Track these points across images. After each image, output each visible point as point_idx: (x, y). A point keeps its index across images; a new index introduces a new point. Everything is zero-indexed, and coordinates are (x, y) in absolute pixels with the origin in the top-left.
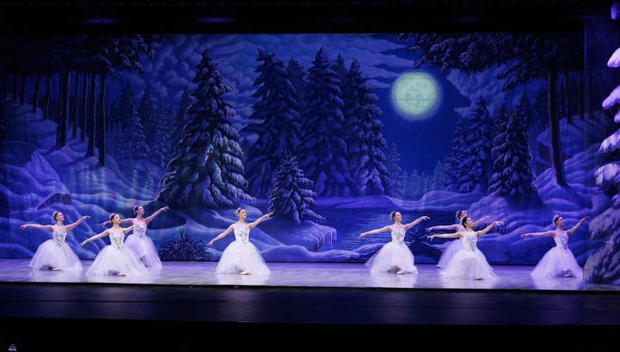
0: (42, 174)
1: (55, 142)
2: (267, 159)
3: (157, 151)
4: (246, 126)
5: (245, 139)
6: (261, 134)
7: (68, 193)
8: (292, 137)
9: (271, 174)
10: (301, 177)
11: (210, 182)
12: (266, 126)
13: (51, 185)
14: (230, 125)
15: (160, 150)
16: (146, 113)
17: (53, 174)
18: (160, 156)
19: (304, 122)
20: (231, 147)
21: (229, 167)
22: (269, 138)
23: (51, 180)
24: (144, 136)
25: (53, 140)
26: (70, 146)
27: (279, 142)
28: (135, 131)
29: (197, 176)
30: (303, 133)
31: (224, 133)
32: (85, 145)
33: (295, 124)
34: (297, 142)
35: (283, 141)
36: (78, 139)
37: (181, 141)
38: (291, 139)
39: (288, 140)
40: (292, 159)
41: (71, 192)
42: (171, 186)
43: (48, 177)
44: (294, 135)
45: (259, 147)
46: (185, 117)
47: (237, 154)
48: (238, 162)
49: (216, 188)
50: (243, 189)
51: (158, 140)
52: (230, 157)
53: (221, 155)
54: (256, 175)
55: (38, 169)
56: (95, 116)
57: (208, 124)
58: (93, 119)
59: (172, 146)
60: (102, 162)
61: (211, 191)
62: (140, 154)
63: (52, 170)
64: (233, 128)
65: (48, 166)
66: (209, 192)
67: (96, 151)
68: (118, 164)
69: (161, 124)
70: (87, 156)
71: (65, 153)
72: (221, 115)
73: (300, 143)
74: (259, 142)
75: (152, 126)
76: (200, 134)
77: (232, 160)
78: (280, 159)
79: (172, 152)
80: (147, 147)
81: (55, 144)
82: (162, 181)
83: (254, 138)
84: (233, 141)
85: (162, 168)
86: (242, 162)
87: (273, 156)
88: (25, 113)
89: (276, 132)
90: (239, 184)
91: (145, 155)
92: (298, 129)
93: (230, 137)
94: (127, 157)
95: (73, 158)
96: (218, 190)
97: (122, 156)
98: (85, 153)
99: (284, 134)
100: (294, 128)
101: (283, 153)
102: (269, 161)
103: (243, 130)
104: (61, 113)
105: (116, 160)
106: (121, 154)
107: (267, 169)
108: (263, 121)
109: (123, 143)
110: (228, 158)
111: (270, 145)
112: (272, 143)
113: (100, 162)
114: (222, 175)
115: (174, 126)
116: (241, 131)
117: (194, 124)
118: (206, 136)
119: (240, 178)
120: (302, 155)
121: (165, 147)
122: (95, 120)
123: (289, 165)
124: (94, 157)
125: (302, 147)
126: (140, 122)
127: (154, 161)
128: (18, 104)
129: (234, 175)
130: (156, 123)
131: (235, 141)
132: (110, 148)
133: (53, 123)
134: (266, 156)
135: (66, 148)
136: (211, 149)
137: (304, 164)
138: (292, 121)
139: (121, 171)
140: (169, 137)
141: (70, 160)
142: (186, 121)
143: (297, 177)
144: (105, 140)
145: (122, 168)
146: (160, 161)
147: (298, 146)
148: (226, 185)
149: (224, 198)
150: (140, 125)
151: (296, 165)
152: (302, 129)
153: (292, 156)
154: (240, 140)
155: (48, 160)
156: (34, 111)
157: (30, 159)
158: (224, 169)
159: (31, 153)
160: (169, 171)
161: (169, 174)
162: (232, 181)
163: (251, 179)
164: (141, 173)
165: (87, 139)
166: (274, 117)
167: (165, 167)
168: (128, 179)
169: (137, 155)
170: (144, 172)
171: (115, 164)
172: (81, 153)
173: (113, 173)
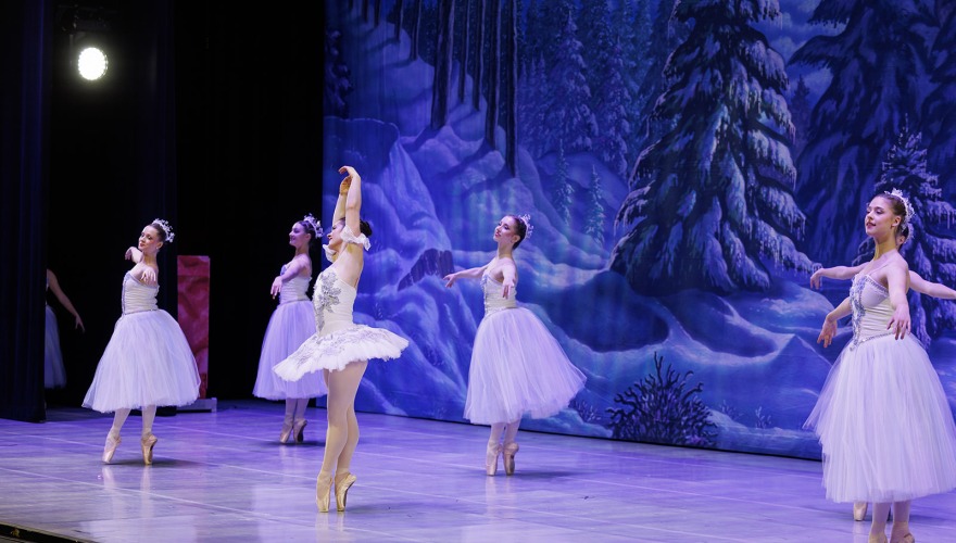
0: (407, 198)
1: (429, 116)
2: (850, 143)
3: (612, 132)
4: (803, 44)
5: (801, 84)
6: (838, 67)
7: (450, 249)
8: (911, 69)
9: (859, 191)
10: (934, 198)
11: (719, 217)
12: (850, 41)
13: (419, 227)
14: (767, 46)
15: (619, 129)
16: (592, 26)
17: (424, 204)
18: (618, 145)
19: (943, 20)
20: (769, 111)
21: (763, 170)
22: (856, 80)
23: (421, 215)
24: (587, 89)
25: (424, 111)
26: (455, 125)
27: (879, 89)
28: (571, 76)
29: (694, 201)
30: (942, 57)
31: (754, 72)
32: (480, 121)
33: (921, 29)
34: (923, 85)
35: (889, 89)
36: (468, 107)
37: (662, 99)
38: (912, 79)
39: (902, 82)
40: (912, 141)
41: (454, 247)
42: (639, 228)
43: (417, 207)
44: (919, 65)
45: (830, 106)
46: (671, 30)
47: (782, 131)
48: (784, 154)
49: (732, 234)
50: (793, 237)
51: (613, 99)
52: (766, 142)
53: (745, 136)
54: (823, 193)
55: (400, 187)
56: (499, 42)
57: (718, 44)
58: (495, 49)
59: (642, 115)
60: (510, 167)
61: (722, 243)
62: (580, 141)
63: (423, 188)
64: (774, 55)
65: (418, 185)
66: (719, 248)
67: (501, 134)
68: (539, 169)
69: (621, 53)
70: (483, 151)
71: (445, 146)
72: (748, 15)
73: (932, 87)
74: (833, 92)
75: (604, 61)
76: (700, 77)
77: (770, 151)
78: (881, 143)
79: (642, 132)
80: (593, 120)
81: (429, 123)
82: (622, 216)
83: (819, 79)
84: (773, 92)
85: (620, 178)
86: (792, 156)
87: (864, 136)
88: (381, 47)
89: (872, 57)
90: (785, 220)
91: (589, 141)
92: (929, 43)
93: (766, 83)
94: (554, 151)
95: (457, 154)
96: (738, 241)
97: (547, 148)
98: (479, 142)
99: (892, 63)
100: (917, 40)
101: (890, 122)
102: (854, 150)
103: (797, 57)
104: (440, 40)
105: (535, 159)
106: (544, 143)
107: (849, 174)
108: (842, 27)
109: (547, 113)
110: (760, 142)
111: (857, 100)
112: (862, 94)
113: (506, 164)
114: (746, 196)
115: (648, 56)
116: (792, 61)
117: (687, 48)
118: (714, 80)
119: (785, 202)
120: (936, 127)
121: (629, 118)
122: (498, 53)
123: (904, 161)
124: (496, 152)
125: (938, 103)
126: (582, 52)
127: (607, 158)
128: (371, 25)
129: (774, 194)
130: (612, 53)
131: (778, 93)
132: (525, 128)
133: (428, 66)
134: (848, 136)
135: (447, 130)
136: (723, 121)
137: (942, 156)
138: (914, 19)
139: (545, 189)
140: (636, 88)
141: (453, 162)
142: (673, 41)
143: (923, 198)
144: (516, 104)
145: (550, 183)
146: (618, 159)
147: (928, 101)
148: (755, 225)
149: (751, 263)
150: (581, 59)
151: (920, 159)
152: (938, 46)
153: (911, 132)
154: (789, 87)
155: (418, 164)
156: (396, 40)
157: (386, 163)
158: (752, 178)
159: (389, 147)
160: (637, 187)
161: (634, 194)
162: (768, 213)
163: (813, 205)
164: (583, 194)
165: (483, 104)
166: (869, 13)
167: (628, 176)
168: (556, 208)
169: (574, 144)
170: (587, 190)
171: (535, 169)
172: (472, 143)
173: (530, 195)
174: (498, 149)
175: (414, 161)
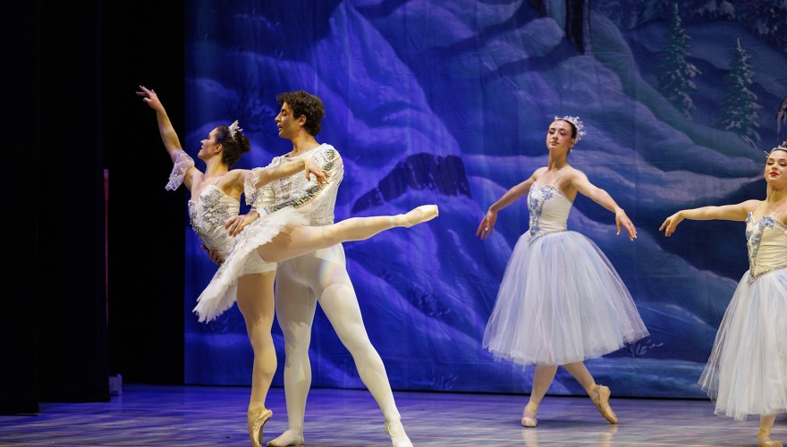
0: (368, 83)
7: (458, 153)
13: (399, 123)
17: (404, 86)
23: (399, 106)
41: (466, 147)
43: (389, 94)
55: (353, 69)
60: (575, 39)
62: (712, 6)
63: (402, 69)
65: (386, 57)
68: (632, 43)
70: (522, 17)
91: (729, 7)
94: (664, 19)
95: (473, 23)
97: (648, 15)
105: (624, 29)
106: (642, 9)
113: (567, 38)
124: (548, 20)
127: (763, 29)
139: (644, 70)
141: (463, 32)
145: (648, 61)
155: (388, 35)
157: (324, 31)
164: (712, 74)
168: (666, 95)
169: (701, 11)
170: (726, 72)
171: (624, 43)
172: (501, 8)
173: (616, 78)
174: (551, 16)
175: (381, 32)
